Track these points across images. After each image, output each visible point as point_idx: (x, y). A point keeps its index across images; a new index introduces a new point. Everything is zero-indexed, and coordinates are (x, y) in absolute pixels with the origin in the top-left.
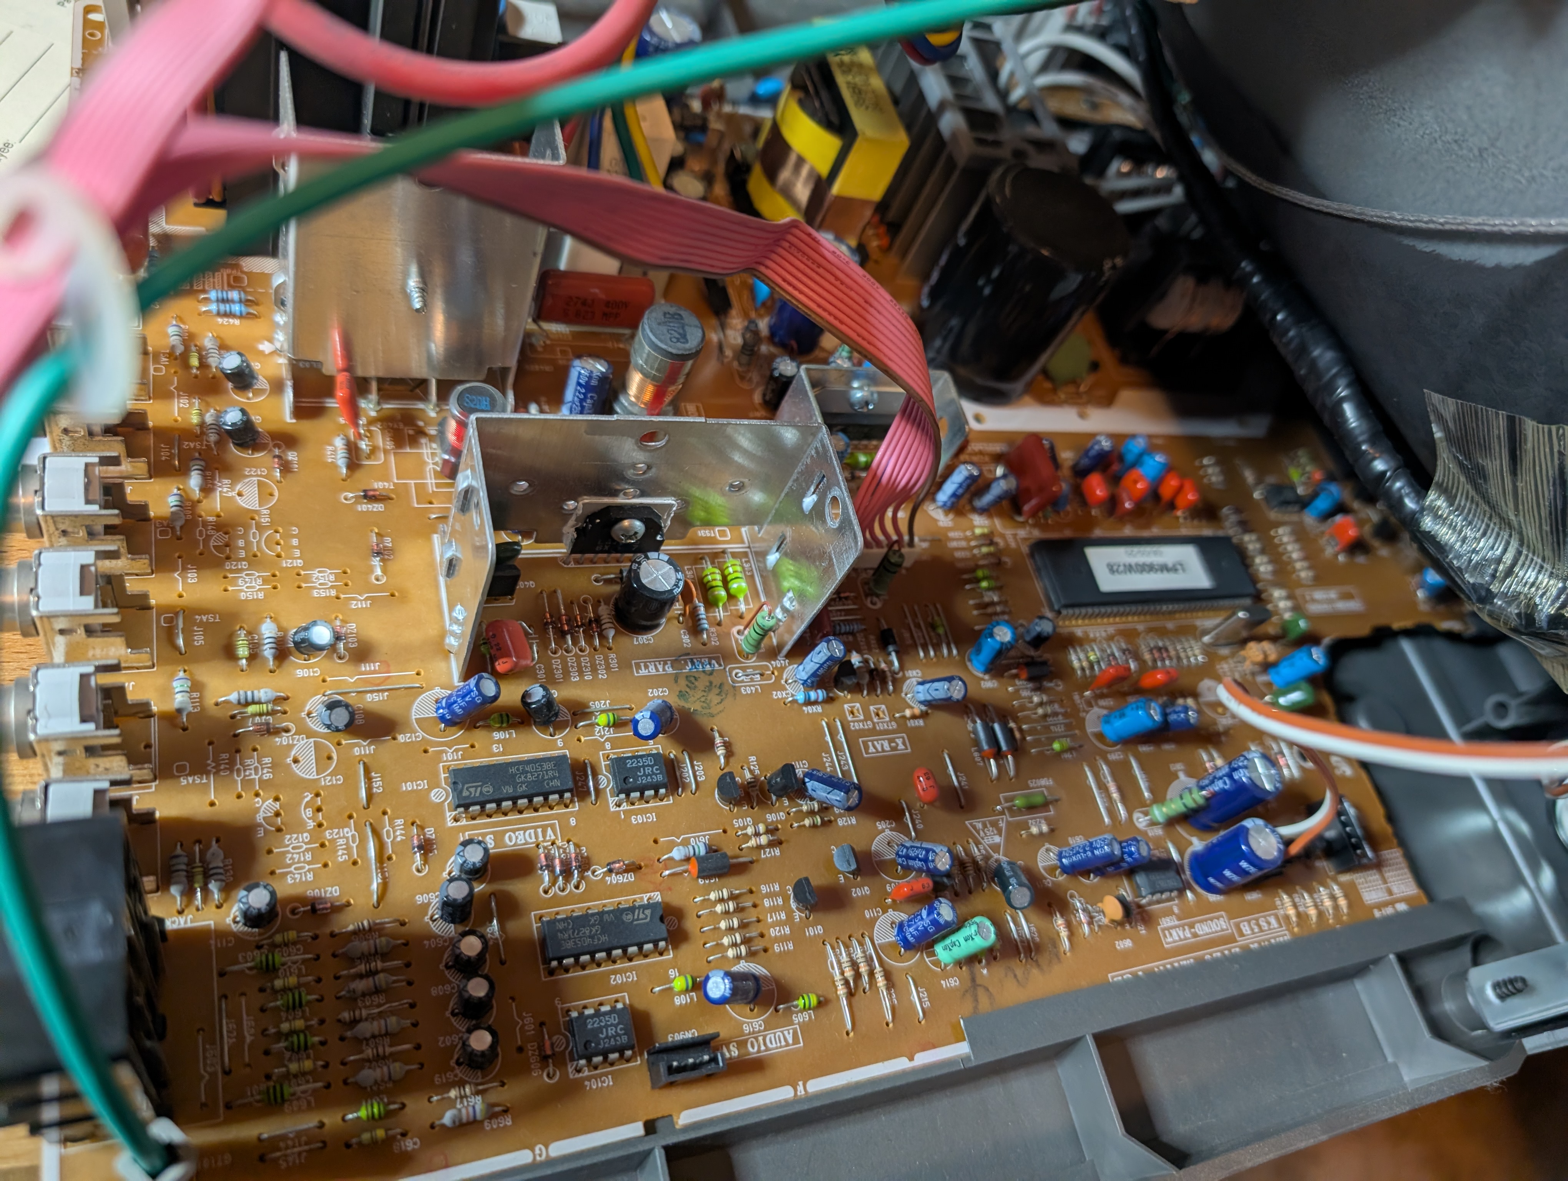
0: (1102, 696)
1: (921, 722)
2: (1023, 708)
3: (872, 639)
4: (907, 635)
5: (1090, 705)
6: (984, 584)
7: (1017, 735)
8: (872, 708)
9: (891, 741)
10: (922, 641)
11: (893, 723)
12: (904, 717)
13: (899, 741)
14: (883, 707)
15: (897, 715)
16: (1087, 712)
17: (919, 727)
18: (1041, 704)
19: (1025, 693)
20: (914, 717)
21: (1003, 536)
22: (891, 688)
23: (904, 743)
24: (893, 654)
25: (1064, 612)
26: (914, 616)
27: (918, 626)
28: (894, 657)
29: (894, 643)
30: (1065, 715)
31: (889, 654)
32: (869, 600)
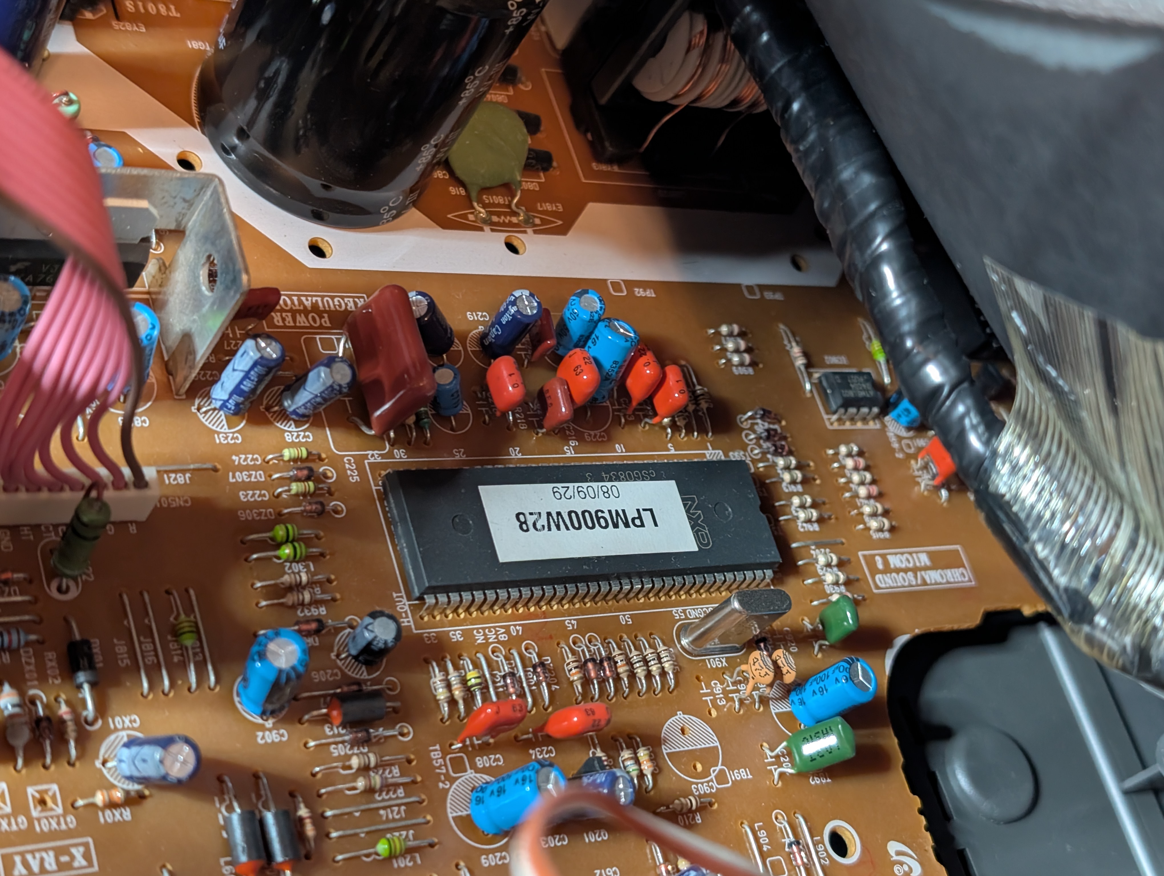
0: (485, 749)
1: (127, 814)
2: (330, 778)
3: (51, 658)
4: (121, 649)
5: (458, 766)
6: (286, 551)
7: (310, 830)
8: (31, 791)
9: (59, 852)
10: (151, 659)
11: (71, 818)
12: (93, 805)
13: (78, 853)
14: (55, 787)
15: (80, 803)
16: (453, 780)
17: (123, 823)
18: (365, 770)
19: (338, 751)
20: (112, 805)
21: (336, 462)
22: (73, 752)
23: (87, 856)
24: (86, 687)
25: (430, 600)
26: (141, 612)
27: (146, 631)
28: (87, 693)
29: (91, 666)
30: (410, 786)
31: (80, 687)
32: (54, 585)
